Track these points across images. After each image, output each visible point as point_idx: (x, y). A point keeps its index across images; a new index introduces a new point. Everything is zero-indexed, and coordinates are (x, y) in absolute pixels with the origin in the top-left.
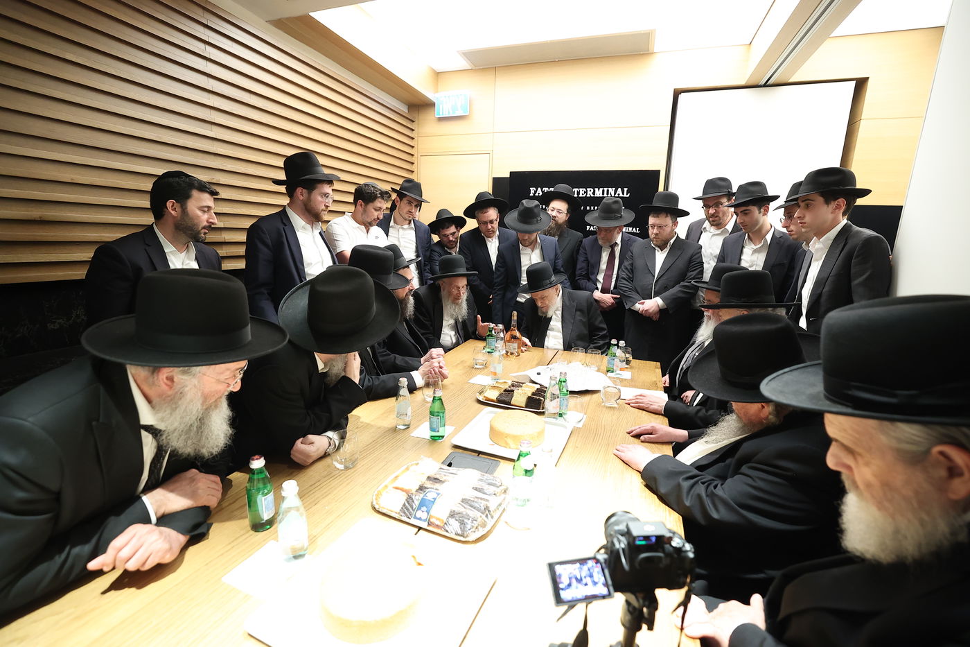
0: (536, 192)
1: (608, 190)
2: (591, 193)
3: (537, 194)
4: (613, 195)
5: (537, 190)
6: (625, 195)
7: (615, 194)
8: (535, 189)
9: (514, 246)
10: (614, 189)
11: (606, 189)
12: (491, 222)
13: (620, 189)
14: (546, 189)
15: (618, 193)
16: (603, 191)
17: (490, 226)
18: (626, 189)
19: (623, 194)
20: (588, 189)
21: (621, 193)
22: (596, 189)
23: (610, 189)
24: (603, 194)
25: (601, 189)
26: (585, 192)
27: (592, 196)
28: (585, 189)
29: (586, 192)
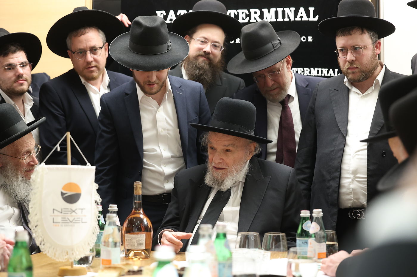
0: (165, 17)
1: (283, 12)
2: (257, 16)
3: (168, 21)
4: (292, 19)
5: (167, 13)
6: (312, 19)
7: (295, 16)
8: (164, 12)
9: (127, 94)
10: (293, 9)
11: (280, 10)
12: (93, 50)
13: (302, 10)
14: (182, 12)
15: (299, 15)
16: (276, 13)
17: (90, 57)
18: (311, 9)
19: (308, 16)
20: (252, 11)
21: (304, 15)
22: (265, 10)
23: (287, 10)
24: (276, 16)
25: (273, 10)
26: (247, 16)
27: (259, 20)
28: (246, 11)
29: (249, 15)
